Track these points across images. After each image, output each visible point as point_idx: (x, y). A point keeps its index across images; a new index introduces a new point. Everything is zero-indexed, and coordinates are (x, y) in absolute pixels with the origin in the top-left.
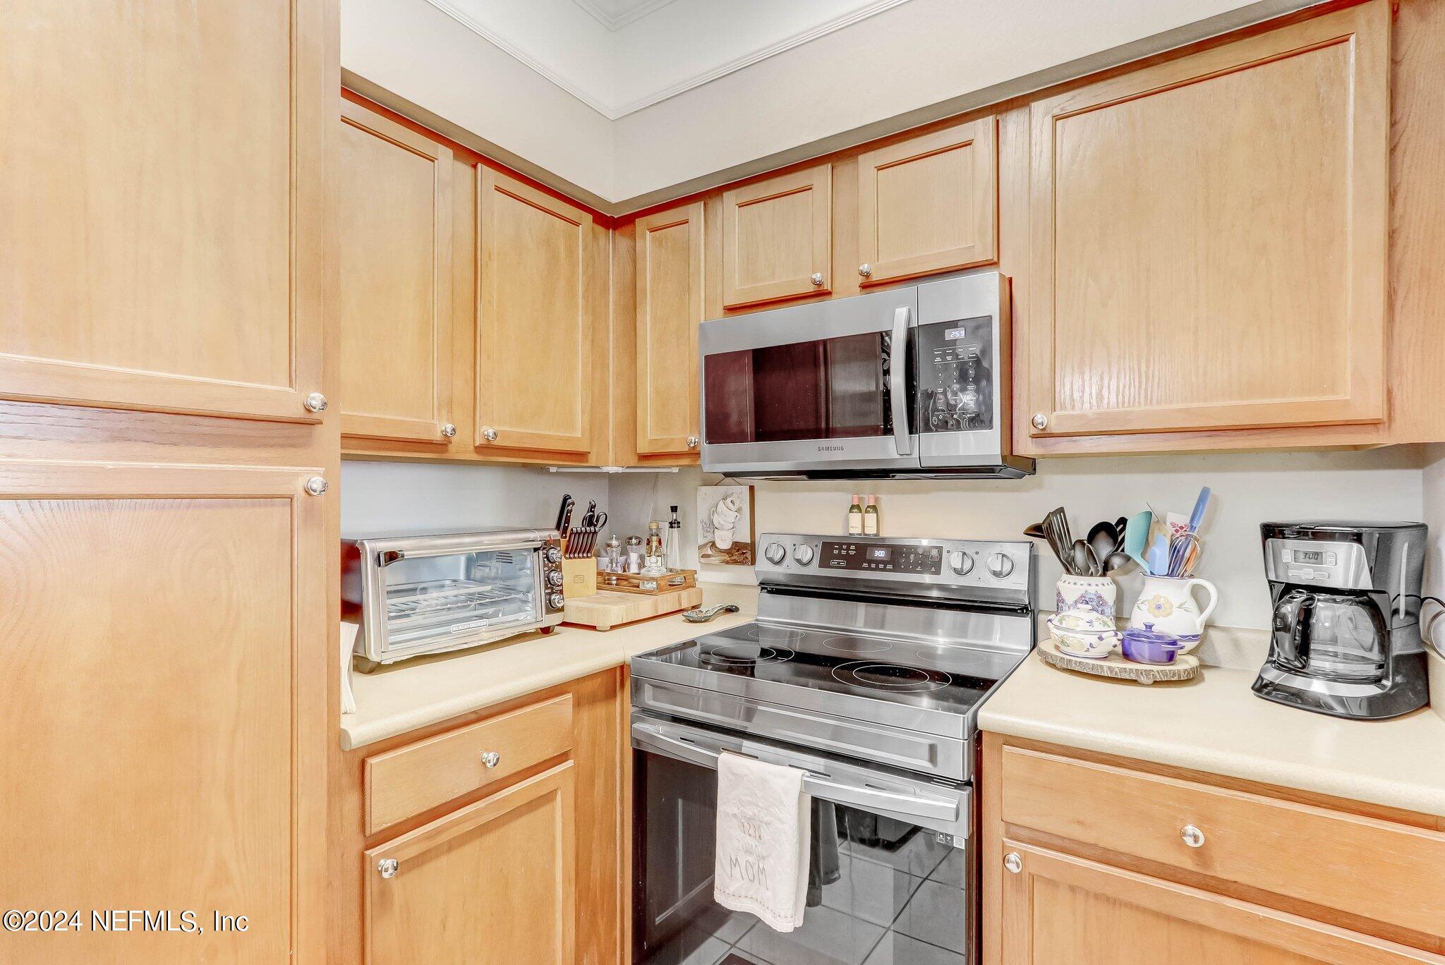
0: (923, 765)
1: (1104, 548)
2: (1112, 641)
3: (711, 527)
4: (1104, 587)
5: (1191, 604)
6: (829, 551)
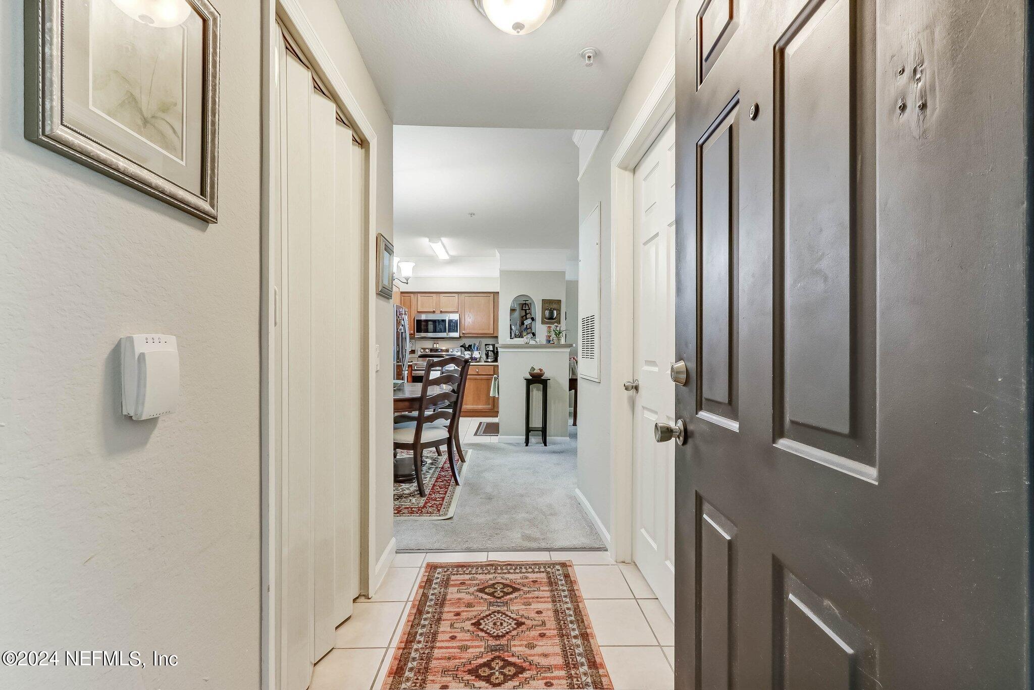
1: (470, 348)
4: (469, 352)
5: (479, 354)
6: (431, 350)
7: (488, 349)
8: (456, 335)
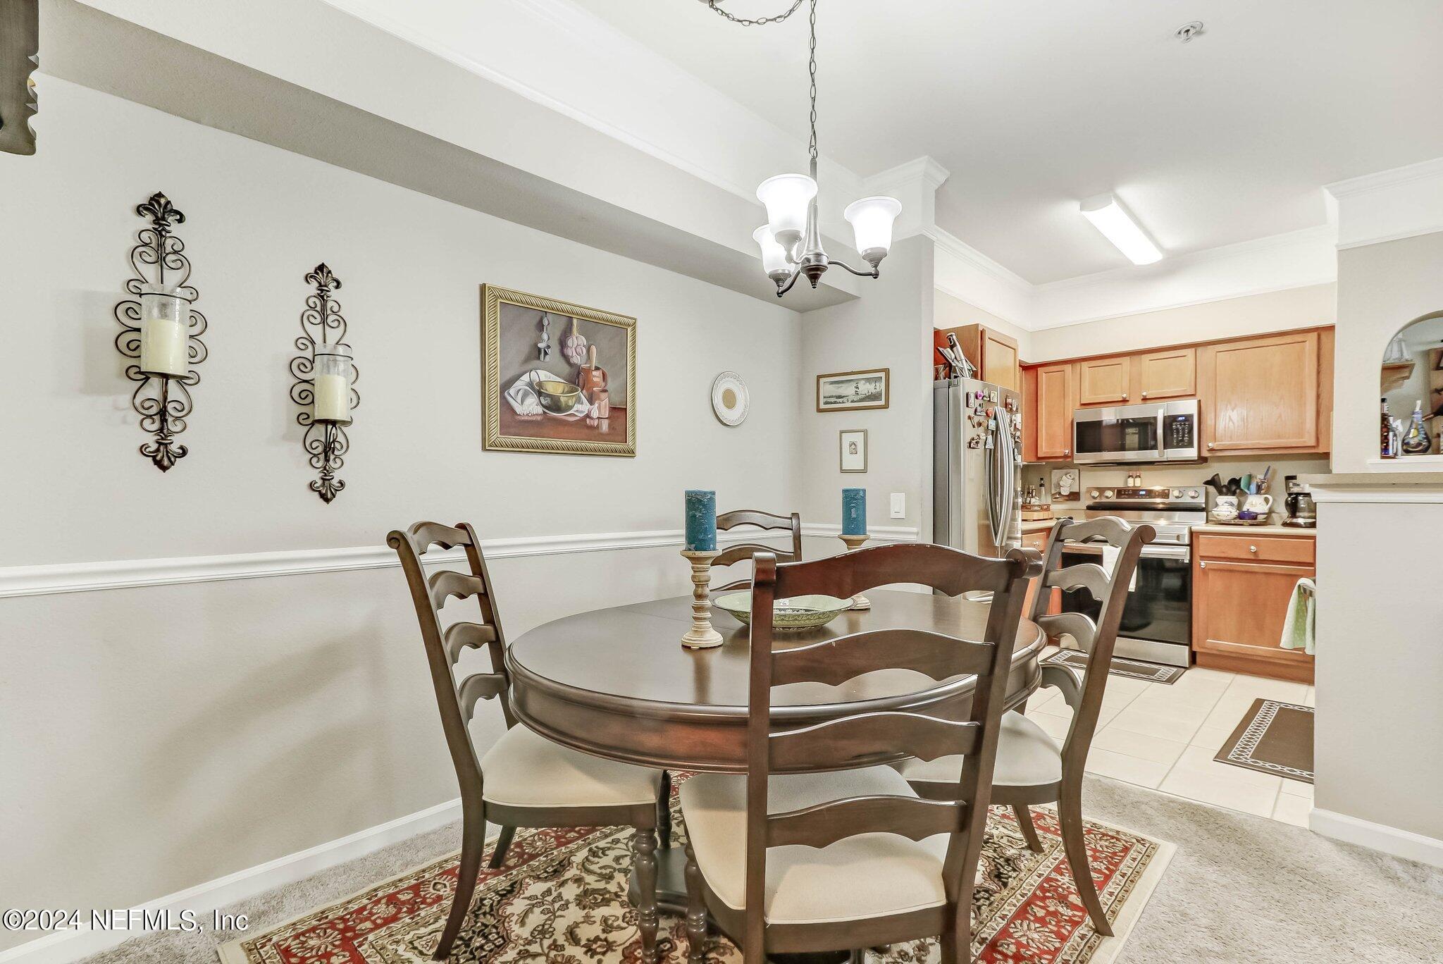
0: (1175, 541)
1: (1234, 488)
2: (1235, 513)
3: (1059, 486)
4: (1234, 499)
5: (1264, 503)
6: (1120, 492)
7: (1296, 490)
8: (1191, 453)
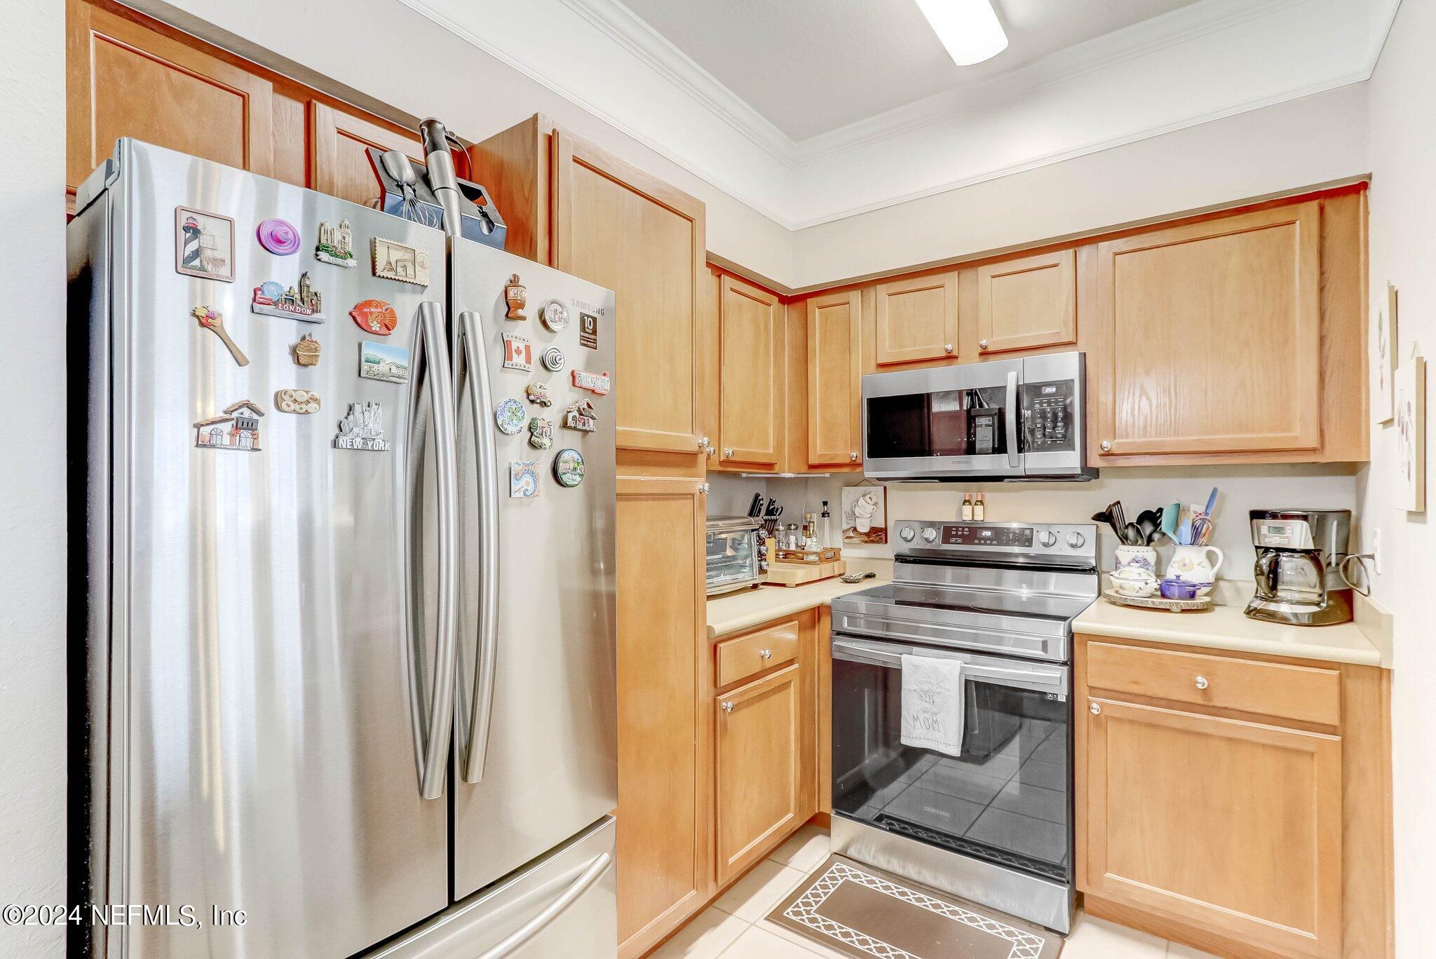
0: (1039, 653)
1: (1148, 528)
2: (1154, 584)
4: (1148, 553)
5: (1206, 563)
6: (949, 532)
7: (1274, 541)
8: (1069, 461)
